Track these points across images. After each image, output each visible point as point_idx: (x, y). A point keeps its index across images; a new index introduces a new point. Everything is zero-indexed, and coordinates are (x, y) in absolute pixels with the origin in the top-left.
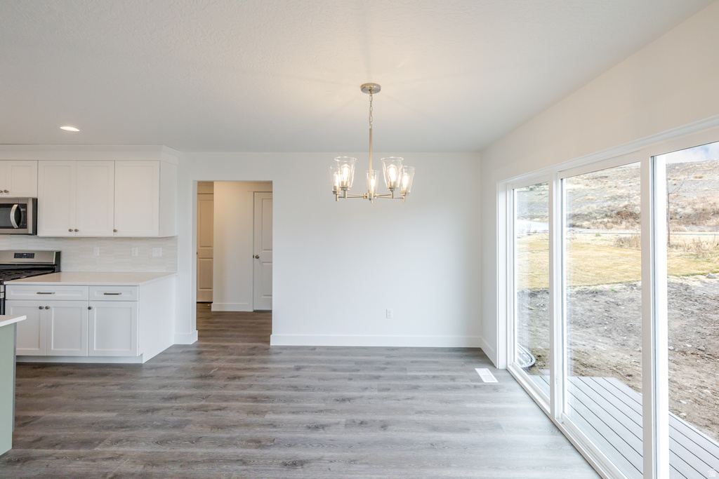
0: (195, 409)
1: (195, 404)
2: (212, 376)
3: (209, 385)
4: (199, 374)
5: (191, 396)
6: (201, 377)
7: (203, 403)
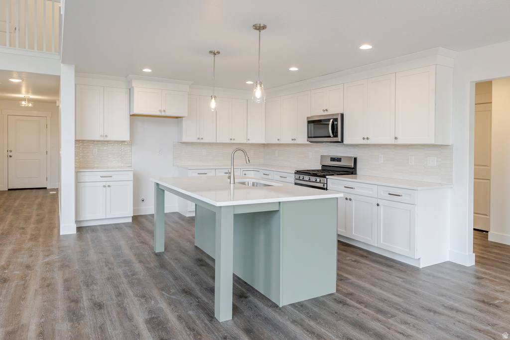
0: (480, 331)
1: (480, 326)
2: (497, 306)
3: (495, 314)
4: (481, 298)
5: (474, 316)
6: (483, 302)
7: (489, 328)
